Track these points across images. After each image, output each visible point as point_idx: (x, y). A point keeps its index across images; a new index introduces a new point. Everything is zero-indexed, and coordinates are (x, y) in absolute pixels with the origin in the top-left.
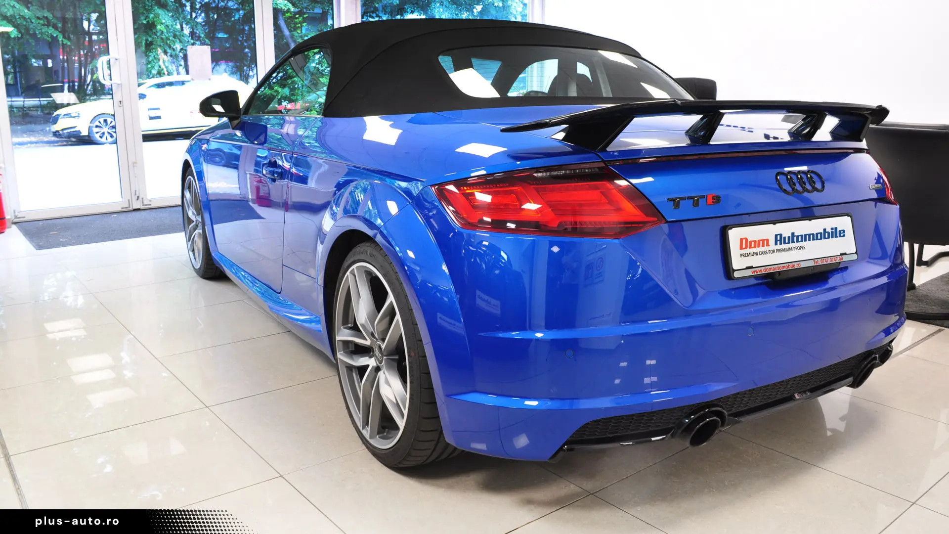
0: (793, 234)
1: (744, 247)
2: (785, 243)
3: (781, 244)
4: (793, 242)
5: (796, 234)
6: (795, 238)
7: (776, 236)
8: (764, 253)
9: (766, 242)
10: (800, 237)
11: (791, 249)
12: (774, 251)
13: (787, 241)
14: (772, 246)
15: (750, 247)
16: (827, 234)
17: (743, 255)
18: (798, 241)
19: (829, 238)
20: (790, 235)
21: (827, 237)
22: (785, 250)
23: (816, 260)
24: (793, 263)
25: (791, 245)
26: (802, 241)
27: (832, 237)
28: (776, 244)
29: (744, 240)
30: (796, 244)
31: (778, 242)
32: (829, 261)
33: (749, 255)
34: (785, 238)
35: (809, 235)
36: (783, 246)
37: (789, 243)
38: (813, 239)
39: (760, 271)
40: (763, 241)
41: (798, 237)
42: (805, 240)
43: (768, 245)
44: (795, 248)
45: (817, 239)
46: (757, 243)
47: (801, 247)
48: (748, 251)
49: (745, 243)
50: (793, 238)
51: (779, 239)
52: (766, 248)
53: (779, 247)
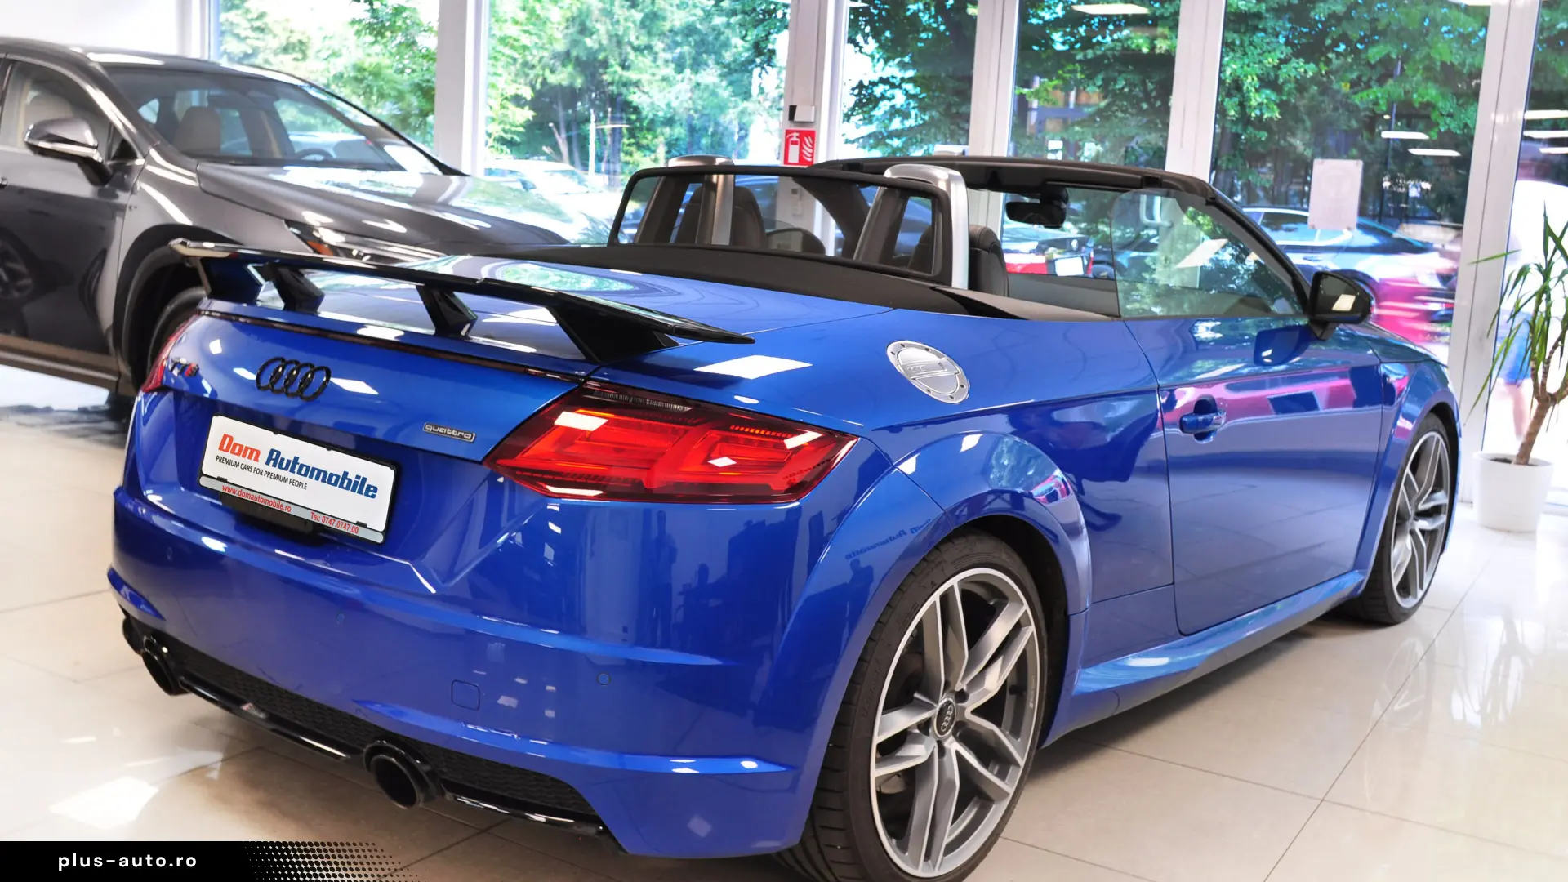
0: (296, 459)
1: (225, 447)
2: (280, 467)
3: (274, 465)
4: (292, 471)
5: (300, 461)
6: (298, 466)
7: (272, 451)
8: (248, 468)
9: (254, 453)
10: (304, 468)
11: (285, 480)
12: (261, 472)
13: (284, 466)
14: (261, 464)
15: (233, 452)
16: (346, 482)
17: (219, 458)
18: (299, 473)
19: (347, 488)
20: (292, 459)
21: (345, 485)
22: (277, 477)
23: (316, 514)
24: (282, 502)
25: (287, 474)
26: (305, 475)
27: (353, 490)
28: (268, 463)
29: (228, 439)
30: (295, 477)
31: (272, 462)
32: (335, 524)
33: (228, 462)
34: (283, 460)
35: (320, 471)
36: (276, 471)
37: (286, 469)
38: (323, 481)
39: (234, 492)
40: (253, 450)
41: (302, 466)
42: (311, 477)
43: (256, 459)
44: (292, 481)
45: (329, 482)
46: (244, 451)
47: (300, 484)
48: (228, 456)
49: (228, 443)
50: (294, 464)
51: (275, 458)
52: (251, 463)
53: (270, 468)
